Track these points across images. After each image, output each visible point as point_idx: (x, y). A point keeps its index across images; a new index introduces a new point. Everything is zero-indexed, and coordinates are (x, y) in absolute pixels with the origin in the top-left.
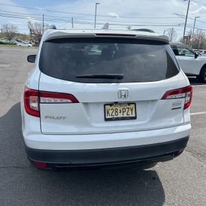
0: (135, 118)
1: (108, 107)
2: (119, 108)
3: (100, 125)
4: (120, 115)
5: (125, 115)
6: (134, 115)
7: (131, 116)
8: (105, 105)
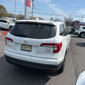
0: (30, 51)
1: (23, 46)
2: (26, 47)
3: (19, 51)
4: (26, 49)
5: (27, 49)
6: (30, 50)
7: (29, 50)
8: (22, 45)
